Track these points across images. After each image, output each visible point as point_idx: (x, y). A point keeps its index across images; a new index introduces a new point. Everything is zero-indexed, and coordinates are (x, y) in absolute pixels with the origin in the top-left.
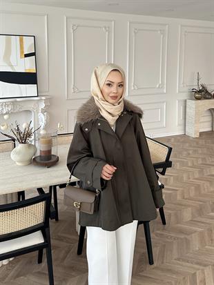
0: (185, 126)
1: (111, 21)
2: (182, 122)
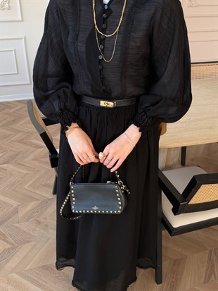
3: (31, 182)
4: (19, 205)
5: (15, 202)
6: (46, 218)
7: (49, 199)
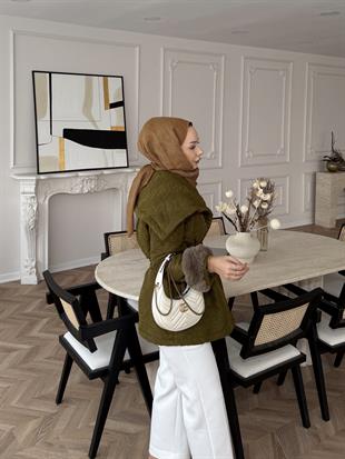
0: (314, 211)
1: (221, 55)
2: (309, 206)
3: (19, 397)
4: (13, 429)
5: (7, 426)
6: (58, 438)
7: (53, 414)
